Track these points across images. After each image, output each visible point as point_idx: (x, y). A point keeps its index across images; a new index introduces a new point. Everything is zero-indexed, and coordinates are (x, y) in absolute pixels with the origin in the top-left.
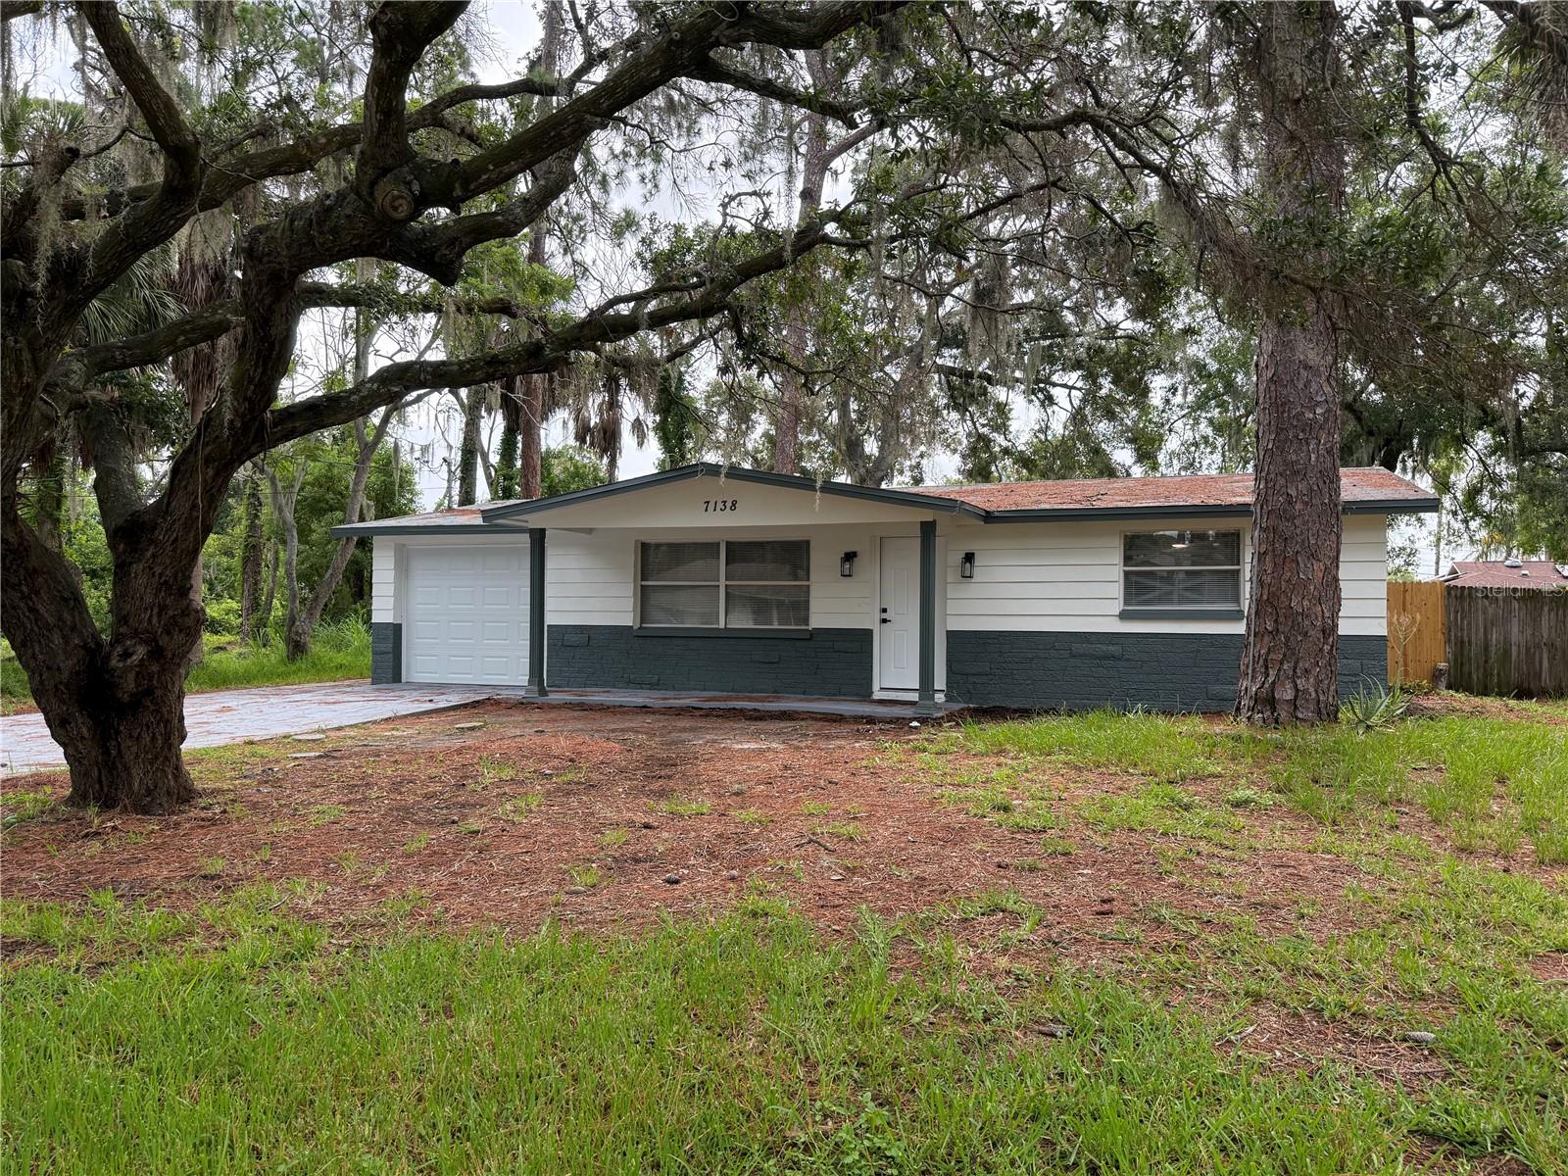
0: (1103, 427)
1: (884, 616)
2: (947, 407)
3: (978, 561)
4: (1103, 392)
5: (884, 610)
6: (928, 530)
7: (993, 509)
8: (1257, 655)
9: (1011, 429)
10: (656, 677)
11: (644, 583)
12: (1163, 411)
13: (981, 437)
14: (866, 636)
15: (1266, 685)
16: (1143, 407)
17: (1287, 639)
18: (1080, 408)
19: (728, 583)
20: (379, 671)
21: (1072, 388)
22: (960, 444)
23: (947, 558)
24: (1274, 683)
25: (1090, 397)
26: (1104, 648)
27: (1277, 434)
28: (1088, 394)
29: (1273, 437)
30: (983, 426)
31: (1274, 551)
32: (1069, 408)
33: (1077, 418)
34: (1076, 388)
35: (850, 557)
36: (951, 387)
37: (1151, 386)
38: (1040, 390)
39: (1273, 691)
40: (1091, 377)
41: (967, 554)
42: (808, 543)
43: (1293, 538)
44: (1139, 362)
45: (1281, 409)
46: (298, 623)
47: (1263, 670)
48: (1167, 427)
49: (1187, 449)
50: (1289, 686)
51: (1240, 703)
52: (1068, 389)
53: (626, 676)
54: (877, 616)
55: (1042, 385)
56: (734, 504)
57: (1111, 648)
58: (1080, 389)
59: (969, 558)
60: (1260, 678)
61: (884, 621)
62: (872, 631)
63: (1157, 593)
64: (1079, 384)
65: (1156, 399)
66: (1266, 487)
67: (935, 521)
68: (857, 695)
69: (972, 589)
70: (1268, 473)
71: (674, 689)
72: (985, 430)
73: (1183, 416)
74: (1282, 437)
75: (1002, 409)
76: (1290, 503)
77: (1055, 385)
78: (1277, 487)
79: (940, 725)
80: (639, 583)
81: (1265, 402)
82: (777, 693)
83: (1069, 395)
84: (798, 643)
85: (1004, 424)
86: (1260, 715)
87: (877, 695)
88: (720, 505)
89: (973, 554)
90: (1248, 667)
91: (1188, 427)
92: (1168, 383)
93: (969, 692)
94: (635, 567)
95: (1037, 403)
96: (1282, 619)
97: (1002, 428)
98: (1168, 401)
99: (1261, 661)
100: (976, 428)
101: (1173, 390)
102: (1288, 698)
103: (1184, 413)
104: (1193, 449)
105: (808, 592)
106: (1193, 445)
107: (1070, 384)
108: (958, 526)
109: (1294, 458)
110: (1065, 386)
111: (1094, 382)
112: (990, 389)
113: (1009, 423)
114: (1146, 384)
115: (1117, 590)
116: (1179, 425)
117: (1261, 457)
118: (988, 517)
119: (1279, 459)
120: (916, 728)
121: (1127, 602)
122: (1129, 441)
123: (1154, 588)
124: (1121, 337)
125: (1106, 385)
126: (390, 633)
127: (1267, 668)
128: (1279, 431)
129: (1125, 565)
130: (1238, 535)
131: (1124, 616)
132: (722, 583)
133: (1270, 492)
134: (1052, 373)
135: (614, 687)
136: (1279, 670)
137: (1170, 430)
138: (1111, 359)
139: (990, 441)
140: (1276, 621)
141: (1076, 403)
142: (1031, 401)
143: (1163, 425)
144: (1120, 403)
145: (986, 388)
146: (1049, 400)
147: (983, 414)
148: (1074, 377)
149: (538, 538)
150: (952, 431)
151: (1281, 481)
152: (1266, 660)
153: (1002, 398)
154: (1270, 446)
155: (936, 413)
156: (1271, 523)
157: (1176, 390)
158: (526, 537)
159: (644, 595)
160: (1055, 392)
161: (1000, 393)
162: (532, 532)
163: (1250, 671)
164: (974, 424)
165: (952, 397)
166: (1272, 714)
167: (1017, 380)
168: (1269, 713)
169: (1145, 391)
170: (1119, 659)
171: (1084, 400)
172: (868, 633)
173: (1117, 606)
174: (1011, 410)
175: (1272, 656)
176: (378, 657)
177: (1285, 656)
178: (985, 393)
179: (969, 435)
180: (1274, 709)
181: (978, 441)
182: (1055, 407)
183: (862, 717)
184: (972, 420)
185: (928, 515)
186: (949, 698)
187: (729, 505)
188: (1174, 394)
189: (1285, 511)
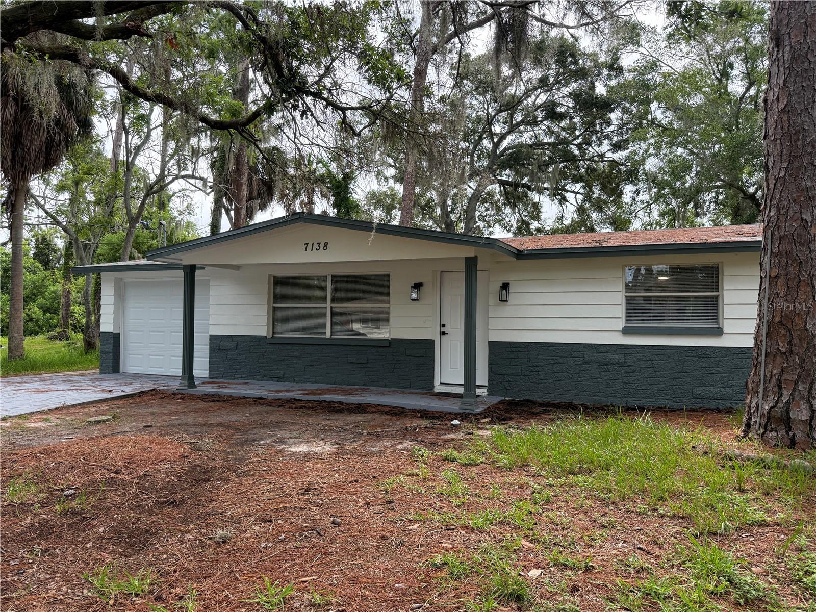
0: (595, 216)
1: (443, 330)
2: (504, 204)
3: (512, 289)
4: (595, 196)
5: (444, 326)
6: (471, 264)
7: (523, 248)
8: (768, 375)
9: (542, 217)
10: (282, 373)
11: (275, 305)
12: (631, 205)
13: (524, 222)
14: (430, 344)
15: (780, 405)
16: (618, 204)
17: (803, 361)
18: (582, 205)
19: (333, 305)
20: (104, 365)
21: (578, 193)
22: (512, 226)
23: (487, 286)
24: (788, 403)
25: (588, 197)
26: (610, 356)
27: (791, 162)
28: (587, 197)
29: (785, 165)
30: (526, 216)
31: (787, 274)
32: (576, 205)
33: (581, 210)
34: (580, 193)
35: (418, 286)
36: (506, 193)
37: (624, 191)
38: (558, 194)
39: (788, 412)
40: (588, 186)
41: (504, 283)
42: (389, 276)
43: (807, 262)
44: (616, 177)
45: (794, 138)
46: (90, 330)
47: (776, 389)
48: (634, 215)
49: (645, 228)
50: (804, 406)
51: (750, 419)
52: (575, 193)
53: (262, 371)
54: (438, 330)
55: (560, 192)
56: (326, 245)
57: (616, 356)
58: (582, 194)
59: (505, 286)
60: (772, 398)
61: (443, 333)
62: (434, 341)
63: (652, 314)
64: (582, 191)
65: (627, 198)
66: (778, 214)
67: (476, 257)
68: (422, 388)
69: (507, 310)
70: (780, 200)
71: (294, 381)
72: (527, 219)
73: (644, 208)
74: (796, 164)
75: (537, 206)
76: (805, 228)
77: (567, 191)
78: (791, 213)
79: (478, 421)
80: (272, 305)
81: (775, 133)
82: (366, 385)
83: (576, 197)
84: (381, 349)
85: (538, 215)
86: (774, 434)
87: (438, 389)
88: (316, 246)
89: (509, 284)
90: (758, 385)
91: (646, 214)
92: (635, 188)
93: (505, 388)
94: (269, 294)
95: (556, 201)
96: (796, 341)
97: (537, 217)
98: (634, 199)
99: (774, 381)
100: (522, 218)
101: (637, 192)
102: (804, 418)
103: (643, 206)
104: (649, 227)
105: (388, 312)
106: (649, 225)
107: (576, 190)
108: (498, 262)
109: (809, 184)
110: (573, 192)
111: (591, 190)
112: (529, 193)
113: (541, 214)
114: (621, 190)
115: (620, 311)
116: (641, 214)
117: (772, 186)
118: (520, 255)
119: (792, 187)
120: (456, 426)
121: (628, 320)
122: (611, 224)
123: (650, 310)
124: (606, 161)
125: (597, 191)
126: (111, 339)
127: (780, 387)
128: (792, 159)
129: (627, 292)
130: (717, 268)
131: (626, 331)
132: (329, 304)
133: (782, 218)
134: (565, 185)
135: (254, 379)
136: (794, 390)
137: (636, 217)
138: (600, 175)
139: (530, 224)
140: (790, 342)
141: (580, 202)
142: (553, 200)
143: (631, 213)
144: (605, 202)
145: (526, 194)
146: (564, 199)
147: (526, 210)
148: (578, 187)
149: (190, 271)
150: (508, 219)
151: (796, 207)
152: (779, 380)
153: (536, 200)
154: (782, 174)
155: (499, 209)
156: (783, 247)
157: (639, 192)
158: (181, 273)
159: (275, 313)
160: (568, 195)
161: (535, 197)
162: (185, 268)
163: (761, 389)
164: (520, 215)
165: (507, 199)
166: (787, 433)
167: (545, 189)
168: (784, 432)
169: (620, 194)
170: (622, 365)
171: (584, 201)
172: (431, 342)
173: (621, 324)
174: (541, 207)
175: (785, 376)
176: (104, 356)
177: (799, 376)
178: (526, 195)
179: (517, 221)
180: (789, 429)
181: (522, 224)
182: (567, 204)
183: (419, 411)
184: (519, 213)
185: (470, 252)
186: (491, 392)
187: (322, 245)
188: (638, 195)
189: (799, 235)
